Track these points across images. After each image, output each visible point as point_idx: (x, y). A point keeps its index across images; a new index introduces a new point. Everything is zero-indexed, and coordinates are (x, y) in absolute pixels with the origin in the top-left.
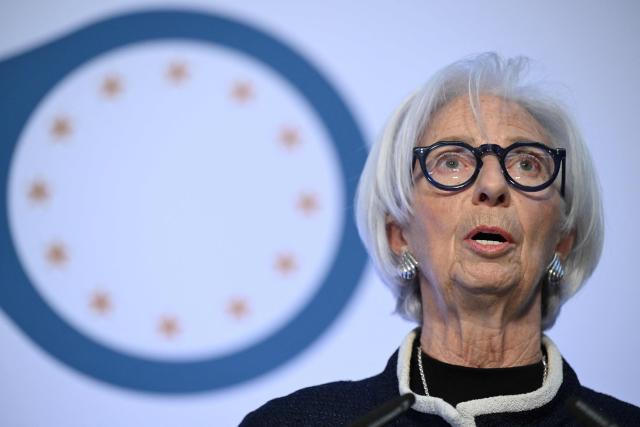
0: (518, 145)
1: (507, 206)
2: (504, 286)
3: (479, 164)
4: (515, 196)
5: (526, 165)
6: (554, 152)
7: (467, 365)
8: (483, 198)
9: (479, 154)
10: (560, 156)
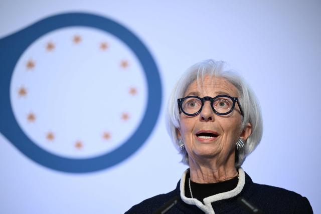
0: (219, 97)
1: (213, 121)
2: (213, 154)
3: (203, 105)
4: (217, 117)
5: (222, 104)
6: (232, 99)
7: (207, 183)
8: (203, 119)
9: (203, 100)
10: (235, 100)
